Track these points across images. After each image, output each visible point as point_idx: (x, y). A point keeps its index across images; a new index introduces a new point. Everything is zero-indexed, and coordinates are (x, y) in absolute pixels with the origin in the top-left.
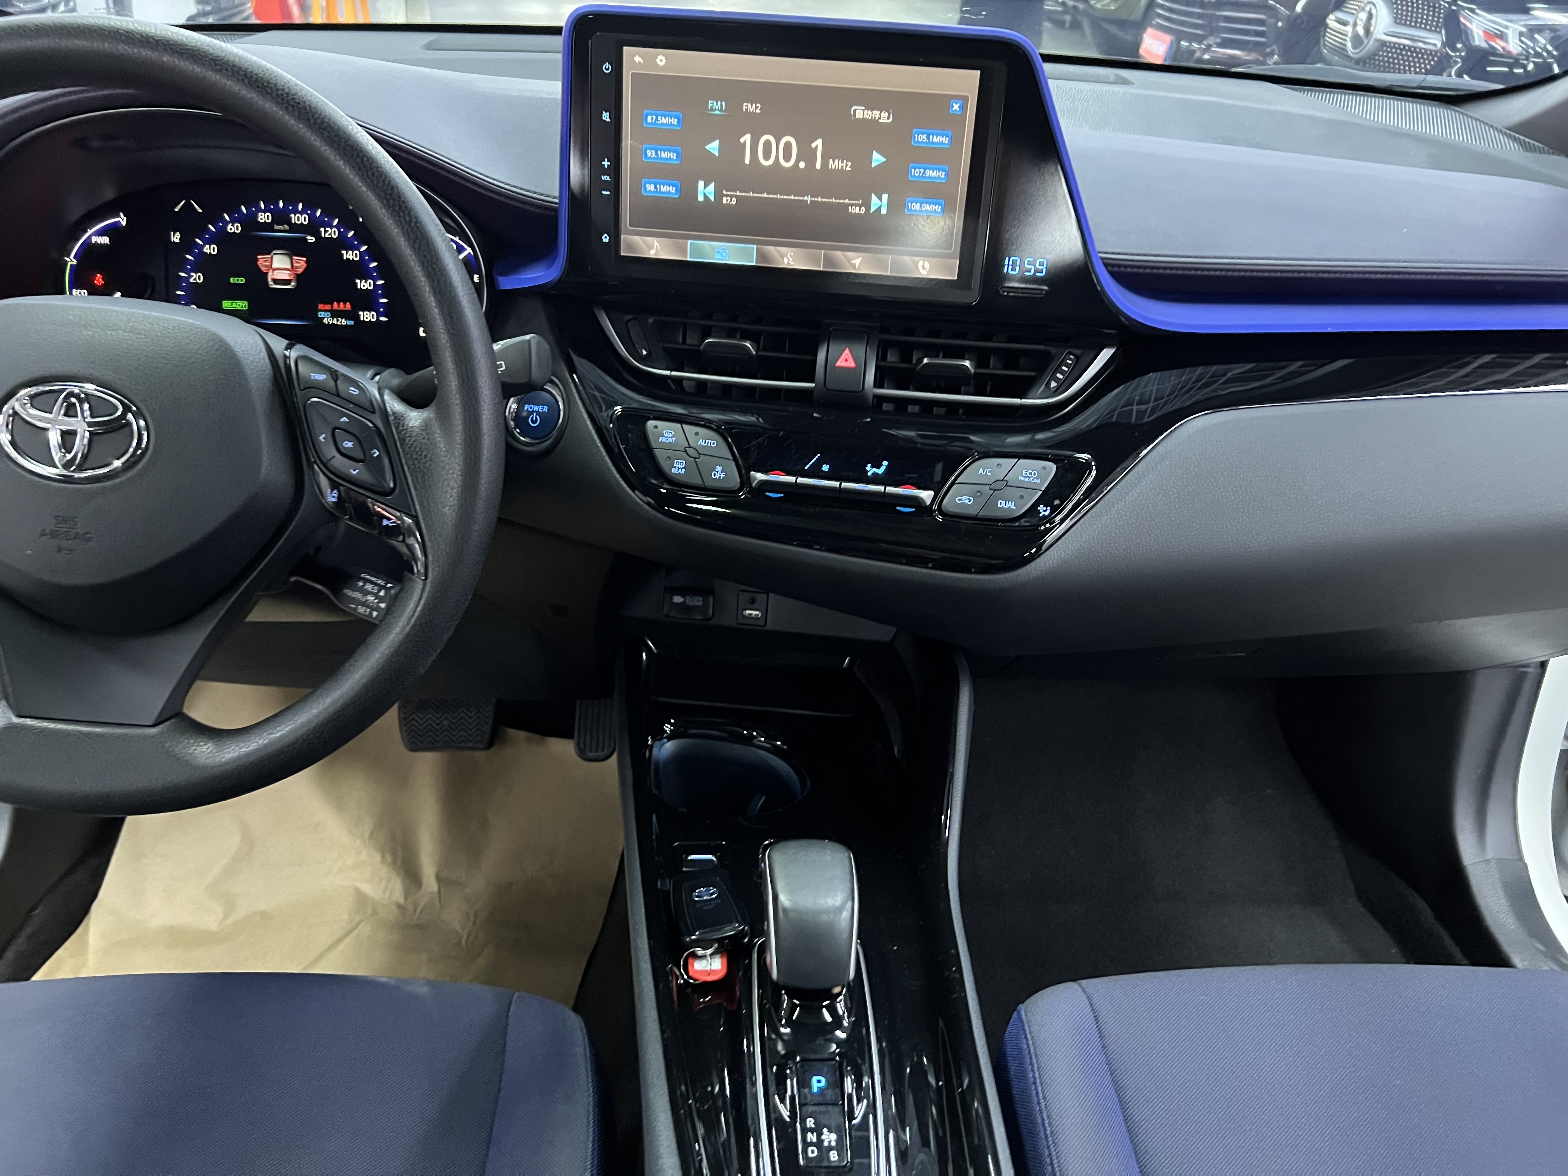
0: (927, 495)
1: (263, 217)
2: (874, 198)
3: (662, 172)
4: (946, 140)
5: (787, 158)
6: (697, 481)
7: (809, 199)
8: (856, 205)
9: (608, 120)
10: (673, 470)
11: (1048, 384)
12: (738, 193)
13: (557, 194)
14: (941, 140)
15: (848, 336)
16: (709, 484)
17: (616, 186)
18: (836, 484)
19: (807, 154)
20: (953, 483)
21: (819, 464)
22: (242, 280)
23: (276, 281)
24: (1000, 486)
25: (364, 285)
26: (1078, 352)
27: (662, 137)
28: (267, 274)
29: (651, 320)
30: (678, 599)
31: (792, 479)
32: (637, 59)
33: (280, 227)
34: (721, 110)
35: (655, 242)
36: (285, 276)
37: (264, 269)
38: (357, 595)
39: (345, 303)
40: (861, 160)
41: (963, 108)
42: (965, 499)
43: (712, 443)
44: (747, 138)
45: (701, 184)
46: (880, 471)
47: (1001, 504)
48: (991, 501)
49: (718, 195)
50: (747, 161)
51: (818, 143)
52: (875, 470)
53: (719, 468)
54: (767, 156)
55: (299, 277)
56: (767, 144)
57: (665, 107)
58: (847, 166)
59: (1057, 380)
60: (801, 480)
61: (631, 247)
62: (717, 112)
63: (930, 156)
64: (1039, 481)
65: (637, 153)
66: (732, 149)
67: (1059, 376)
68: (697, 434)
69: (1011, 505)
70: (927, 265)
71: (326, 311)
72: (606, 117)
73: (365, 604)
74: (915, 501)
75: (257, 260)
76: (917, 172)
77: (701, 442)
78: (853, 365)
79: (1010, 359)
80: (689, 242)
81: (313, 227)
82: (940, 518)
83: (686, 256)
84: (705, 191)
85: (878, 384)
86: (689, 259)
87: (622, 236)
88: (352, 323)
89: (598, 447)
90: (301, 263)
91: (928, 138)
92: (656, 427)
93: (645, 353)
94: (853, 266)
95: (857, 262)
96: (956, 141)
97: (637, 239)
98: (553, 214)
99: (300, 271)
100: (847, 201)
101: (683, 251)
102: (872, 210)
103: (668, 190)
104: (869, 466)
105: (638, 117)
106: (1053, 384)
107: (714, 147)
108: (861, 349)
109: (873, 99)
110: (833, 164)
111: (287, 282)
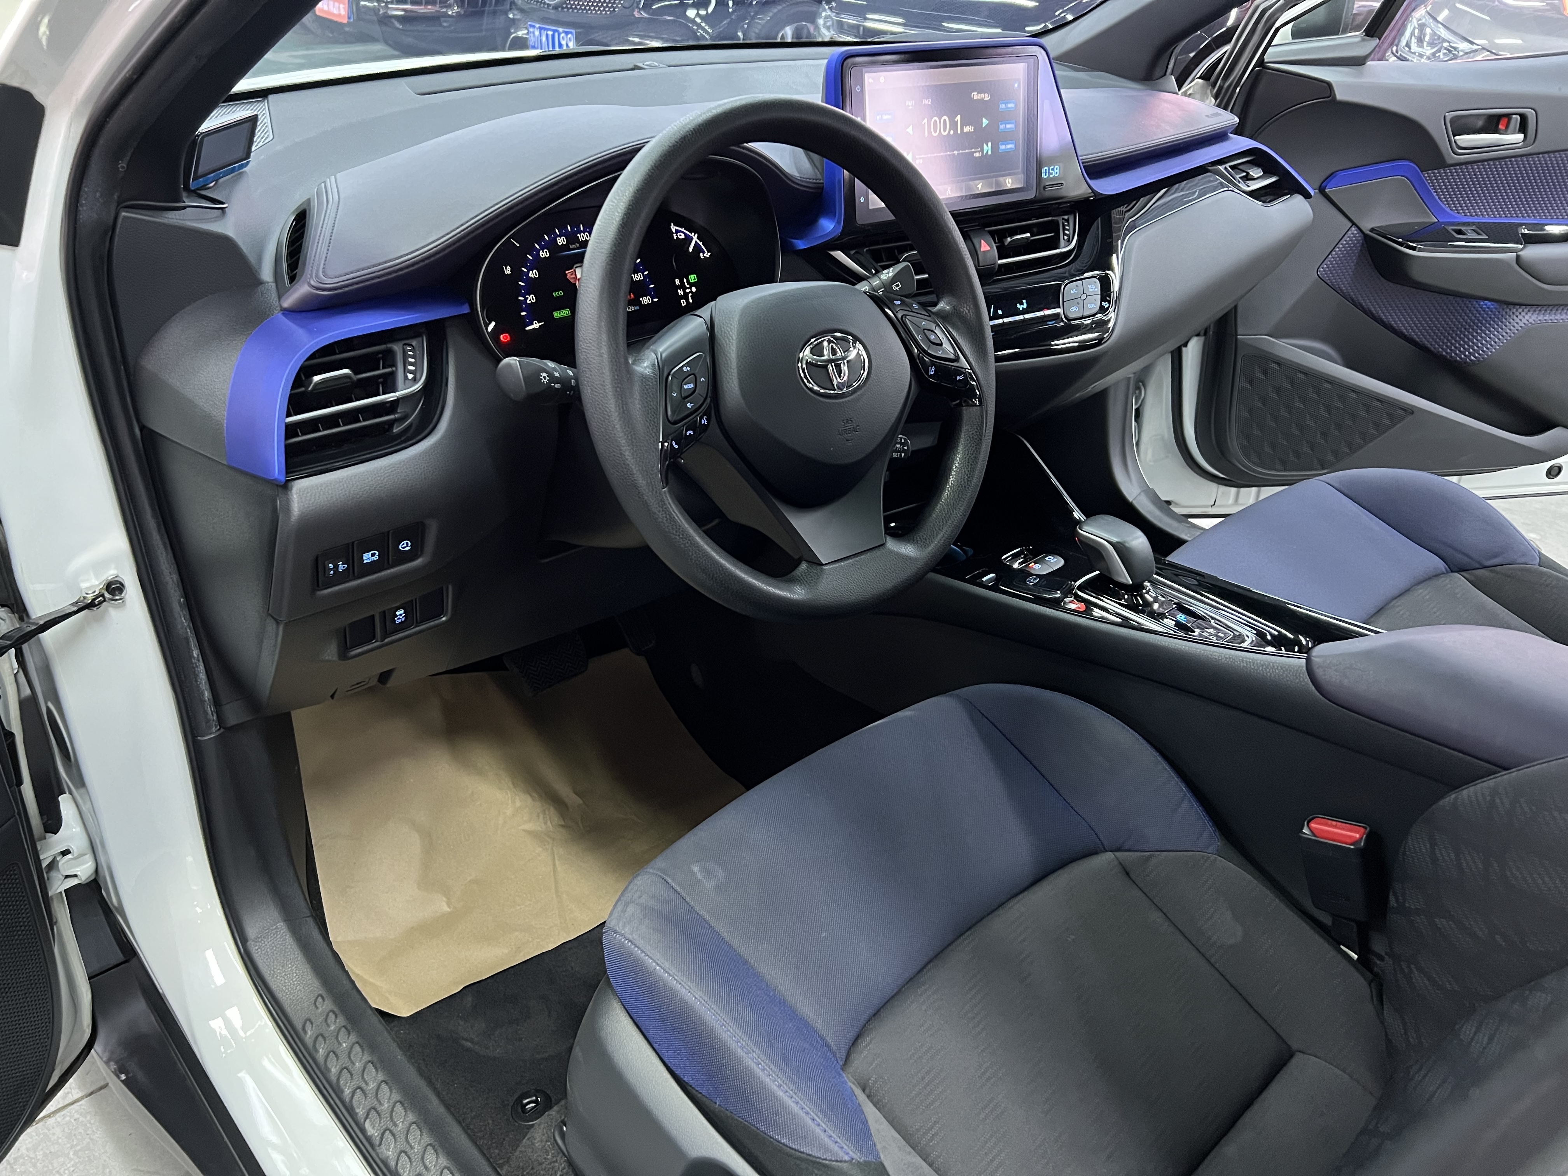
1: (561, 241)
2: (985, 146)
4: (1013, 105)
5: (945, 131)
7: (956, 152)
8: (977, 152)
11: (1064, 239)
12: (924, 156)
15: (984, 232)
19: (954, 125)
20: (1064, 302)
21: (996, 310)
22: (561, 293)
24: (1084, 297)
25: (637, 277)
28: (574, 285)
32: (871, 80)
33: (574, 246)
34: (912, 106)
37: (572, 281)
40: (977, 124)
41: (1019, 85)
42: (1074, 309)
44: (926, 120)
47: (1087, 307)
48: (1083, 307)
50: (927, 135)
51: (959, 117)
52: (1022, 306)
54: (936, 130)
56: (936, 123)
58: (972, 129)
59: (1065, 236)
63: (1006, 116)
64: (1095, 291)
67: (1067, 232)
69: (1091, 307)
70: (1010, 181)
73: (897, 450)
74: (1055, 316)
75: (566, 275)
76: (1002, 127)
79: (1041, 229)
85: (1000, 257)
88: (637, 308)
91: (1006, 105)
94: (978, 189)
95: (981, 186)
100: (974, 150)
104: (1018, 305)
108: (990, 238)
109: (980, 87)
110: (966, 129)
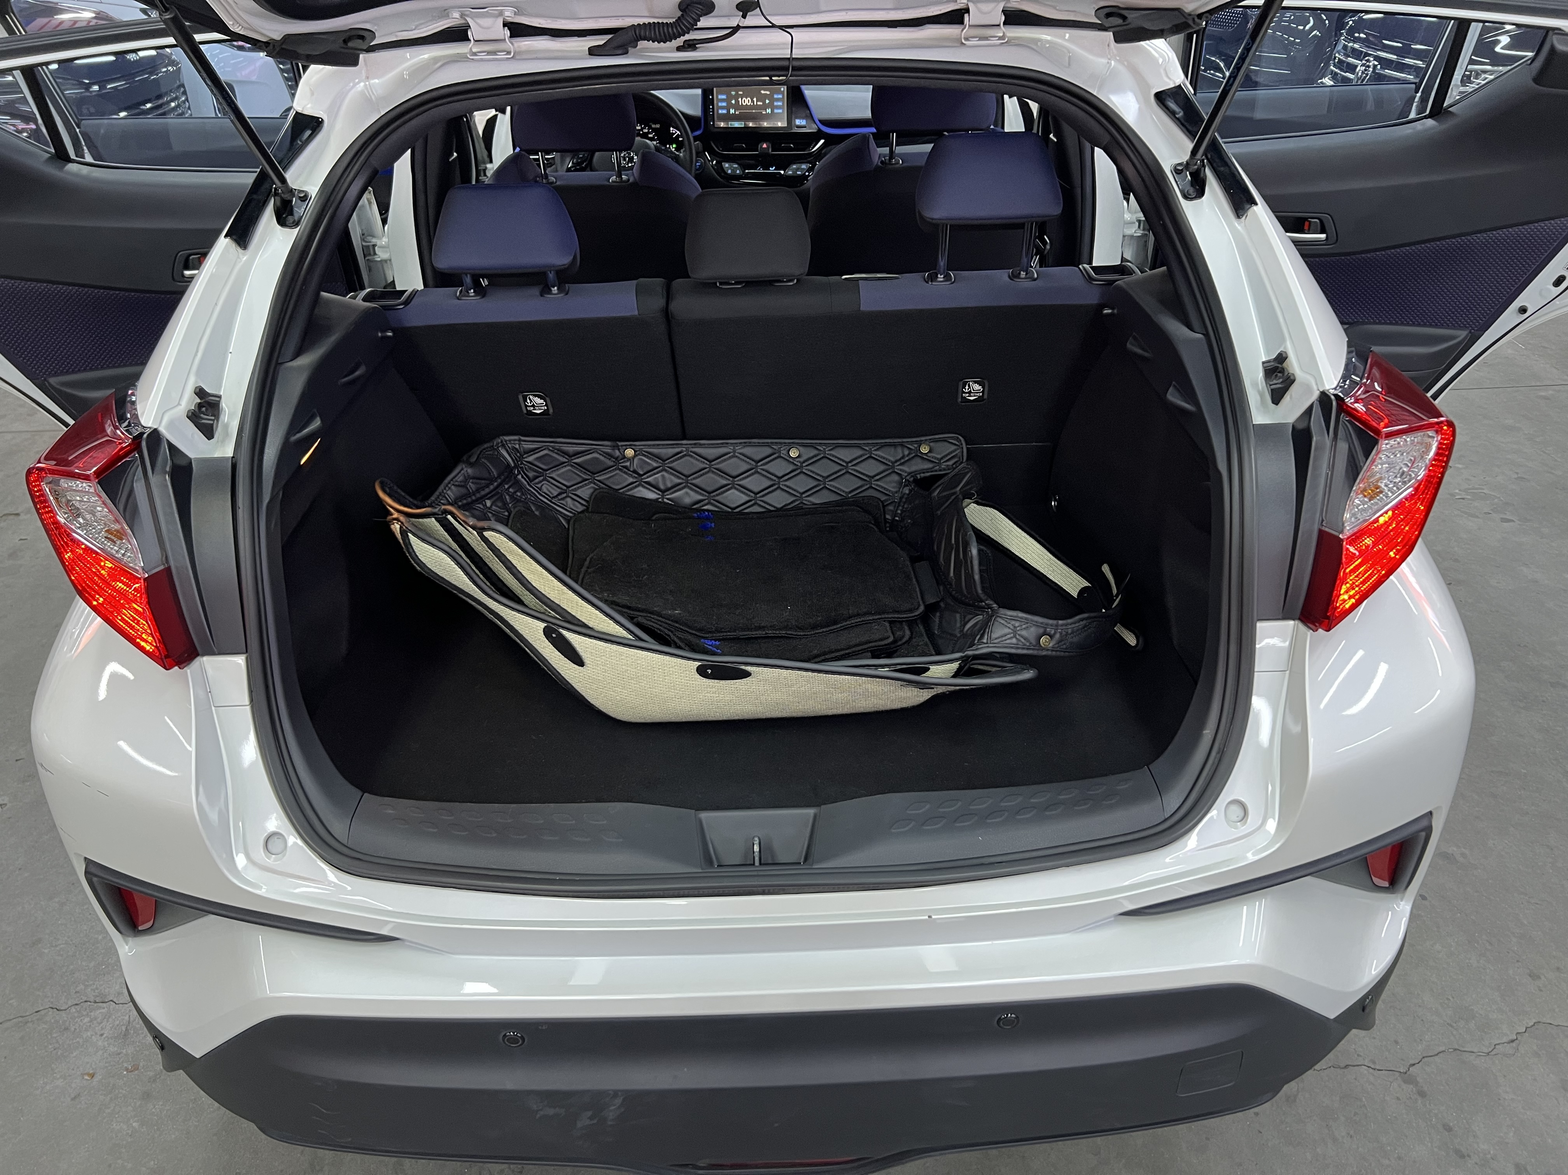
0: (782, 172)
3: (722, 108)
5: (749, 103)
10: (729, 172)
11: (810, 149)
13: (701, 114)
14: (780, 96)
15: (765, 141)
17: (713, 112)
20: (788, 169)
24: (797, 169)
27: (722, 100)
29: (722, 141)
34: (734, 94)
35: (722, 123)
40: (764, 102)
41: (784, 89)
42: (791, 173)
44: (740, 99)
46: (773, 168)
48: (796, 172)
49: (735, 112)
50: (740, 104)
51: (755, 99)
53: (738, 171)
54: (744, 103)
58: (761, 103)
61: (717, 125)
63: (778, 100)
64: (806, 168)
65: (717, 104)
66: (737, 102)
69: (800, 173)
72: (711, 97)
74: (780, 173)
76: (776, 104)
78: (766, 147)
80: (729, 123)
81: (642, 129)
82: (785, 177)
84: (732, 111)
86: (729, 127)
87: (715, 123)
89: (712, 170)
92: (724, 164)
93: (721, 149)
94: (765, 125)
96: (783, 96)
97: (718, 123)
98: (700, 118)
101: (728, 125)
103: (724, 112)
104: (771, 167)
105: (717, 97)
107: (733, 102)
109: (765, 89)
110: (759, 103)
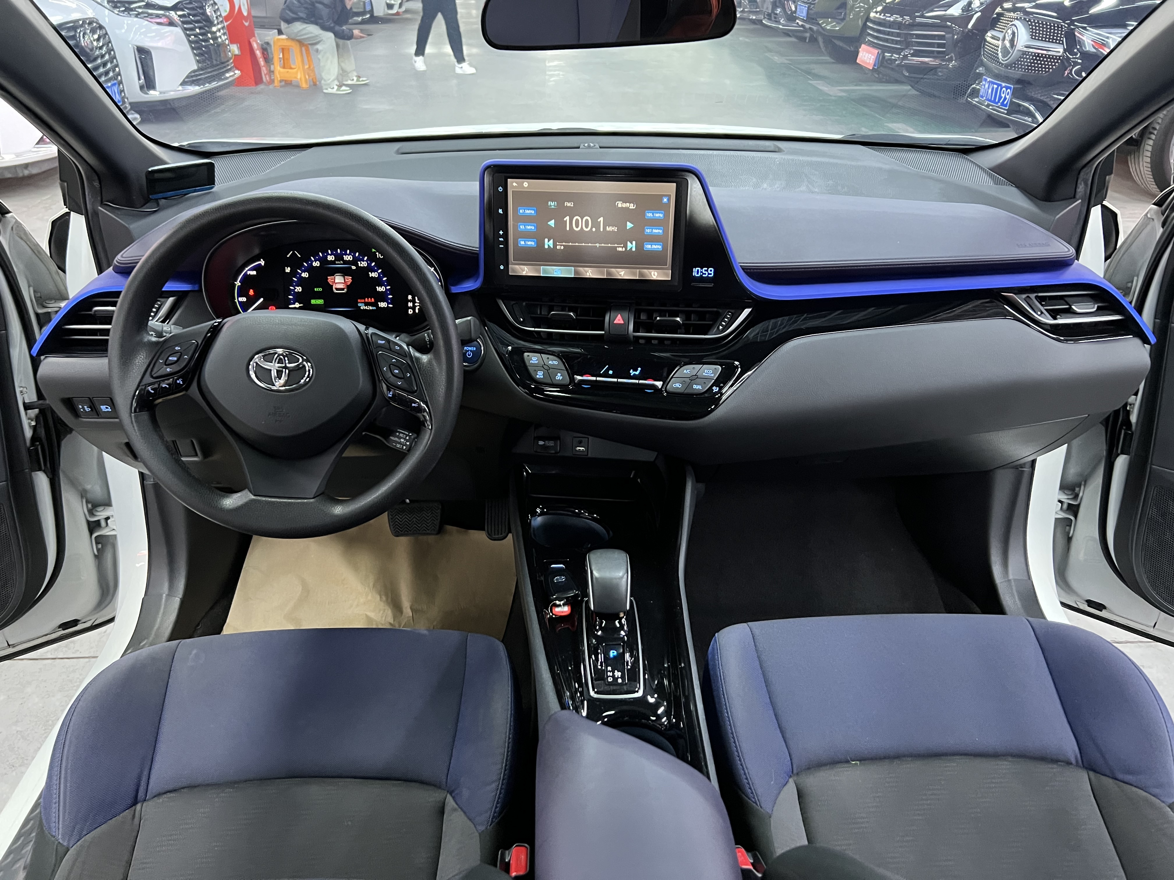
0: (659, 384)
1: (330, 258)
2: (629, 243)
3: (527, 235)
4: (661, 215)
5: (587, 227)
6: (549, 381)
7: (598, 245)
8: (620, 247)
9: (502, 213)
10: (537, 376)
11: (718, 327)
12: (564, 244)
13: (478, 246)
14: (659, 215)
15: (620, 308)
16: (555, 382)
17: (506, 242)
18: (615, 380)
19: (596, 224)
20: (672, 378)
21: (608, 370)
22: (320, 289)
23: (337, 289)
24: (694, 378)
25: (380, 289)
26: (733, 311)
27: (527, 220)
28: (332, 286)
29: (524, 304)
30: (541, 443)
31: (594, 378)
32: (515, 184)
33: (339, 262)
34: (555, 206)
35: (526, 268)
36: (341, 286)
37: (331, 283)
38: (396, 439)
39: (371, 299)
40: (622, 226)
41: (669, 200)
42: (678, 385)
43: (556, 363)
44: (567, 218)
45: (546, 240)
46: (637, 373)
47: (695, 387)
48: (690, 385)
49: (555, 245)
50: (568, 229)
51: (601, 219)
52: (635, 372)
53: (559, 374)
54: (577, 226)
55: (348, 287)
56: (577, 221)
57: (528, 206)
58: (615, 229)
59: (722, 325)
60: (598, 379)
61: (513, 271)
62: (553, 207)
63: (655, 223)
64: (713, 375)
65: (516, 227)
66: (560, 223)
67: (723, 323)
68: (548, 358)
69: (699, 387)
70: (656, 274)
71: (362, 303)
72: (500, 211)
73: (400, 443)
74: (653, 387)
75: (328, 279)
76: (648, 231)
77: (550, 362)
78: (622, 322)
79: (701, 316)
80: (542, 267)
81: (354, 262)
82: (665, 394)
83: (540, 274)
84: (548, 244)
85: (636, 330)
86: (542, 275)
87: (510, 266)
88: (375, 308)
89: (501, 367)
90: (349, 279)
91: (653, 215)
92: (528, 356)
93: (522, 320)
94: (621, 275)
95: (622, 273)
96: (667, 215)
97: (517, 266)
98: (476, 255)
99: (349, 283)
100: (616, 245)
101: (539, 272)
102: (628, 249)
103: (531, 243)
104: (631, 371)
105: (515, 211)
106: (721, 327)
107: (552, 223)
108: (626, 314)
109: (626, 198)
110: (609, 229)
111: (343, 289)
